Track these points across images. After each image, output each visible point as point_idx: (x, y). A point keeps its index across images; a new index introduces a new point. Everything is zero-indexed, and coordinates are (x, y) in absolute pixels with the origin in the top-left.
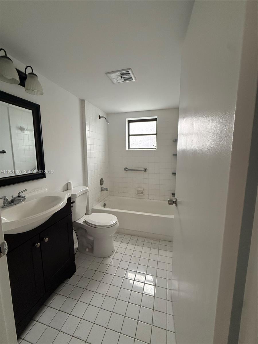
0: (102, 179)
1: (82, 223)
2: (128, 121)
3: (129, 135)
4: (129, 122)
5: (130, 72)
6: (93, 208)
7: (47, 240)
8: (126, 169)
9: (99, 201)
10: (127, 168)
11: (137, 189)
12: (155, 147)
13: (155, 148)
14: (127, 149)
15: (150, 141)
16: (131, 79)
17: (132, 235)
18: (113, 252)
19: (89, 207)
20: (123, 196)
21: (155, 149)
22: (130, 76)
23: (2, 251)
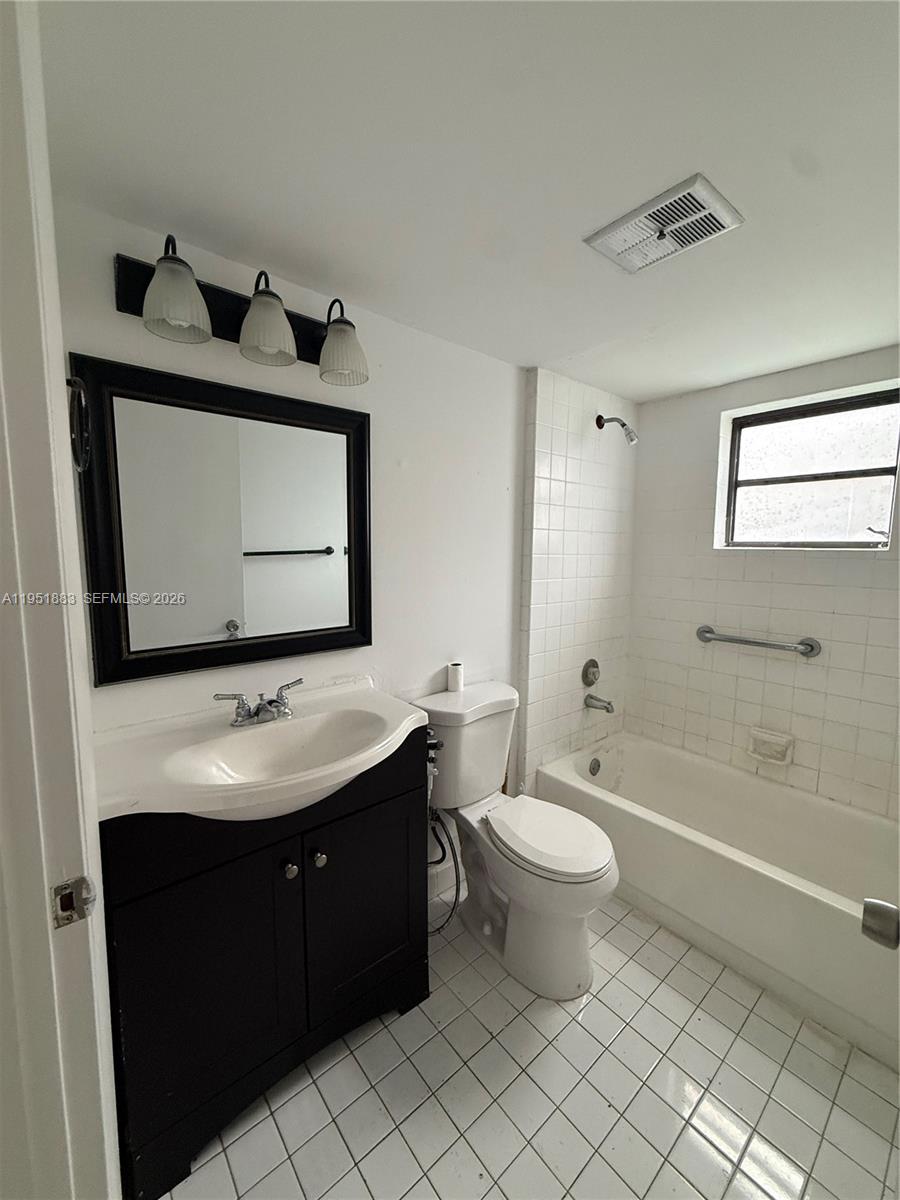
0: (593, 664)
1: (476, 825)
2: (735, 421)
3: (734, 484)
4: (739, 424)
5: (700, 191)
6: (540, 768)
7: (322, 860)
8: (705, 634)
9: (571, 745)
10: (711, 631)
11: (754, 732)
12: (882, 539)
13: (885, 540)
14: (719, 542)
15: (851, 505)
16: (712, 225)
17: (692, 946)
18: (582, 989)
19: (525, 763)
20: (683, 747)
21: (880, 548)
22: (702, 214)
23: (75, 905)
